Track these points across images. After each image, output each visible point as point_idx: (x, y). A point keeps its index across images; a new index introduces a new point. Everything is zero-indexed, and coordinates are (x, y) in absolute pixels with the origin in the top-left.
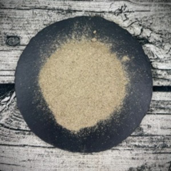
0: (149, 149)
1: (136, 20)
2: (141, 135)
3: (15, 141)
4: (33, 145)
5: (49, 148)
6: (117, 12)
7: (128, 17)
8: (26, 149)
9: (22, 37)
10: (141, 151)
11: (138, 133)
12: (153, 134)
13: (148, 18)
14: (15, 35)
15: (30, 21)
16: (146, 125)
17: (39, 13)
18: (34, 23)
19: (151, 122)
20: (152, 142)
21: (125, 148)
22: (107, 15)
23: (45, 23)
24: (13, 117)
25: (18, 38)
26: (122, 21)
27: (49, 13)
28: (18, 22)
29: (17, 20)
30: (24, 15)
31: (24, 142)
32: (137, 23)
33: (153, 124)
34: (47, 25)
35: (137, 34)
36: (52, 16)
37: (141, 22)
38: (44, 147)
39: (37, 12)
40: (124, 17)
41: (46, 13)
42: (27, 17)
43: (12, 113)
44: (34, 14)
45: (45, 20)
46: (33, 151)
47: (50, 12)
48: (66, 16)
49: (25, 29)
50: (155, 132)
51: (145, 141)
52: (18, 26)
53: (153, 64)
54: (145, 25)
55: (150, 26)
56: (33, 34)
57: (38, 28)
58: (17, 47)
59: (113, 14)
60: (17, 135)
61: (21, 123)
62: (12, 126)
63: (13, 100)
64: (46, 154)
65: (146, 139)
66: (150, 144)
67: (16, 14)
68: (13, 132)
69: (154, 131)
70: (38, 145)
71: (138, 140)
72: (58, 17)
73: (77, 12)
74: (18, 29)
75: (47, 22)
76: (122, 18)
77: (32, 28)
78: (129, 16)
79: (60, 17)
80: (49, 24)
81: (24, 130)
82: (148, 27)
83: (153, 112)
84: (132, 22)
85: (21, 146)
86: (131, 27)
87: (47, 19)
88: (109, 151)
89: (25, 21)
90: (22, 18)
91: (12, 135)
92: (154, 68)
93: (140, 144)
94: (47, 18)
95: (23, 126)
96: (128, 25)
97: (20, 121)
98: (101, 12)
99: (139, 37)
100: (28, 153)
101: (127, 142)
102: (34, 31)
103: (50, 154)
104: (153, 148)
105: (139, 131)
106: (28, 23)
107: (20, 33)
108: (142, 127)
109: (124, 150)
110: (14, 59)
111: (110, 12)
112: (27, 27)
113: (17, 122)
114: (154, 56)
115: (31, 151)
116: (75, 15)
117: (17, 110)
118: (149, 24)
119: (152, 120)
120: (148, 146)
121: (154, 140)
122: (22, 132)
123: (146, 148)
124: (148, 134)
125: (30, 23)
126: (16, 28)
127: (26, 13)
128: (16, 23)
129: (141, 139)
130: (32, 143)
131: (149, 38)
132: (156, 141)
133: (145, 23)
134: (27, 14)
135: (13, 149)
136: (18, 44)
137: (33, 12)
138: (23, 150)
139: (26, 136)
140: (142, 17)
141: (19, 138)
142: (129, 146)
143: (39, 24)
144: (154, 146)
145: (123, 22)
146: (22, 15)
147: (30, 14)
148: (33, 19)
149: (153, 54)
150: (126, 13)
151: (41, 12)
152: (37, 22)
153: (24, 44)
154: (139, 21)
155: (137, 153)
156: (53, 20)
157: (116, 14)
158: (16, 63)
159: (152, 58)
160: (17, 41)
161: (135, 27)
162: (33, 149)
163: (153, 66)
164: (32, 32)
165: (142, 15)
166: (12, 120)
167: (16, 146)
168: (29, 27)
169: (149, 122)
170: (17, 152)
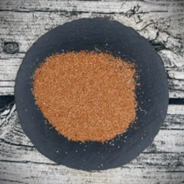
0: (162, 167)
1: (151, 22)
2: (154, 152)
3: (17, 157)
4: (36, 161)
5: (53, 164)
6: (129, 13)
7: (141, 18)
8: (29, 166)
9: (20, 43)
10: (153, 169)
11: (150, 150)
12: (167, 151)
13: (165, 20)
14: (14, 41)
15: (29, 25)
16: (160, 141)
17: (40, 16)
18: (34, 28)
19: (165, 138)
20: (165, 159)
21: (136, 166)
22: (118, 17)
23: (47, 27)
24: (14, 131)
25: (17, 44)
26: (135, 23)
27: (51, 16)
28: (16, 26)
29: (15, 24)
30: (23, 17)
31: (27, 158)
32: (153, 25)
33: (167, 140)
34: (49, 30)
35: (152, 38)
36: (55, 19)
37: (157, 25)
38: (48, 164)
39: (37, 15)
40: (138, 18)
41: (48, 16)
42: (26, 20)
43: (13, 128)
44: (34, 17)
45: (47, 24)
46: (36, 168)
47: (53, 15)
48: (70, 19)
49: (25, 34)
50: (169, 149)
51: (157, 159)
52: (16, 30)
53: (170, 73)
54: (162, 28)
55: (167, 29)
56: (33, 40)
57: (39, 33)
58: (15, 54)
59: (125, 15)
60: (18, 151)
61: (22, 138)
62: (13, 141)
63: (13, 113)
64: (50, 171)
65: (158, 156)
66: (163, 162)
67: (14, 17)
68: (14, 148)
69: (168, 147)
70: (42, 161)
71: (150, 158)
72: (61, 20)
73: (83, 14)
74: (17, 34)
75: (49, 26)
76: (135, 20)
77: (32, 33)
78: (143, 17)
79: (63, 20)
80: (51, 28)
81: (26, 146)
82: (166, 30)
83: (167, 127)
84: (147, 25)
85: (23, 162)
86: (146, 30)
87: (49, 23)
88: (119, 169)
89: (24, 25)
90: (21, 22)
91: (13, 151)
92: (170, 78)
93: (152, 162)
94: (49, 21)
95: (25, 141)
96: (142, 28)
97: (22, 136)
98: (110, 13)
99: (154, 42)
100: (31, 170)
101: (138, 160)
102: (35, 37)
103: (55, 171)
104: (167, 166)
105: (151, 148)
106: (28, 28)
107: (18, 39)
108: (155, 143)
109: (135, 168)
110: (13, 68)
111: (121, 13)
112: (27, 31)
113: (19, 137)
114: (170, 64)
115: (34, 168)
116: (81, 17)
117: (18, 124)
118: (166, 27)
119: (166, 136)
120: (161, 164)
121: (168, 157)
122: (24, 147)
123: (159, 166)
124: (161, 150)
125: (30, 27)
126: (14, 33)
127: (25, 16)
128: (14, 27)
129: (154, 156)
130: (35, 160)
131: (166, 43)
132: (170, 158)
133: (162, 25)
134: (27, 18)
135: (15, 166)
136: (17, 52)
137: (33, 16)
138: (25, 166)
139: (29, 152)
140: (158, 18)
141: (21, 154)
142: (140, 164)
143: (40, 29)
144: (168, 164)
145: (136, 25)
146: (20, 19)
147: (30, 18)
148: (33, 23)
149: (170, 61)
150: (139, 15)
151: (42, 15)
152: (37, 26)
153: (24, 51)
154: (155, 23)
155: (149, 171)
156: (55, 24)
157: (128, 16)
158: (16, 72)
159: (169, 66)
160: (16, 47)
161: (150, 30)
162: (37, 166)
163: (170, 75)
164: (32, 38)
165: (158, 16)
166: (13, 135)
167: (18, 162)
168: (29, 33)
169: (162, 138)
170: (20, 168)
